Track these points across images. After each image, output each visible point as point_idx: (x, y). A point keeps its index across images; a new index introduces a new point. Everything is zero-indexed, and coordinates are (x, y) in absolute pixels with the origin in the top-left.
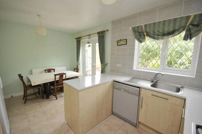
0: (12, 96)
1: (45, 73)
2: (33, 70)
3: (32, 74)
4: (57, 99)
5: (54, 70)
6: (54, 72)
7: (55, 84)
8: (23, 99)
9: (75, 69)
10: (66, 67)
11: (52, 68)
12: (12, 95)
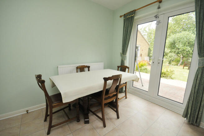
0: (27, 111)
1: (77, 72)
2: (59, 66)
3: (57, 74)
4: (105, 126)
5: (89, 67)
6: (89, 70)
7: (104, 97)
8: (45, 120)
9: (118, 67)
10: (103, 63)
11: (86, 65)
12: (27, 109)
